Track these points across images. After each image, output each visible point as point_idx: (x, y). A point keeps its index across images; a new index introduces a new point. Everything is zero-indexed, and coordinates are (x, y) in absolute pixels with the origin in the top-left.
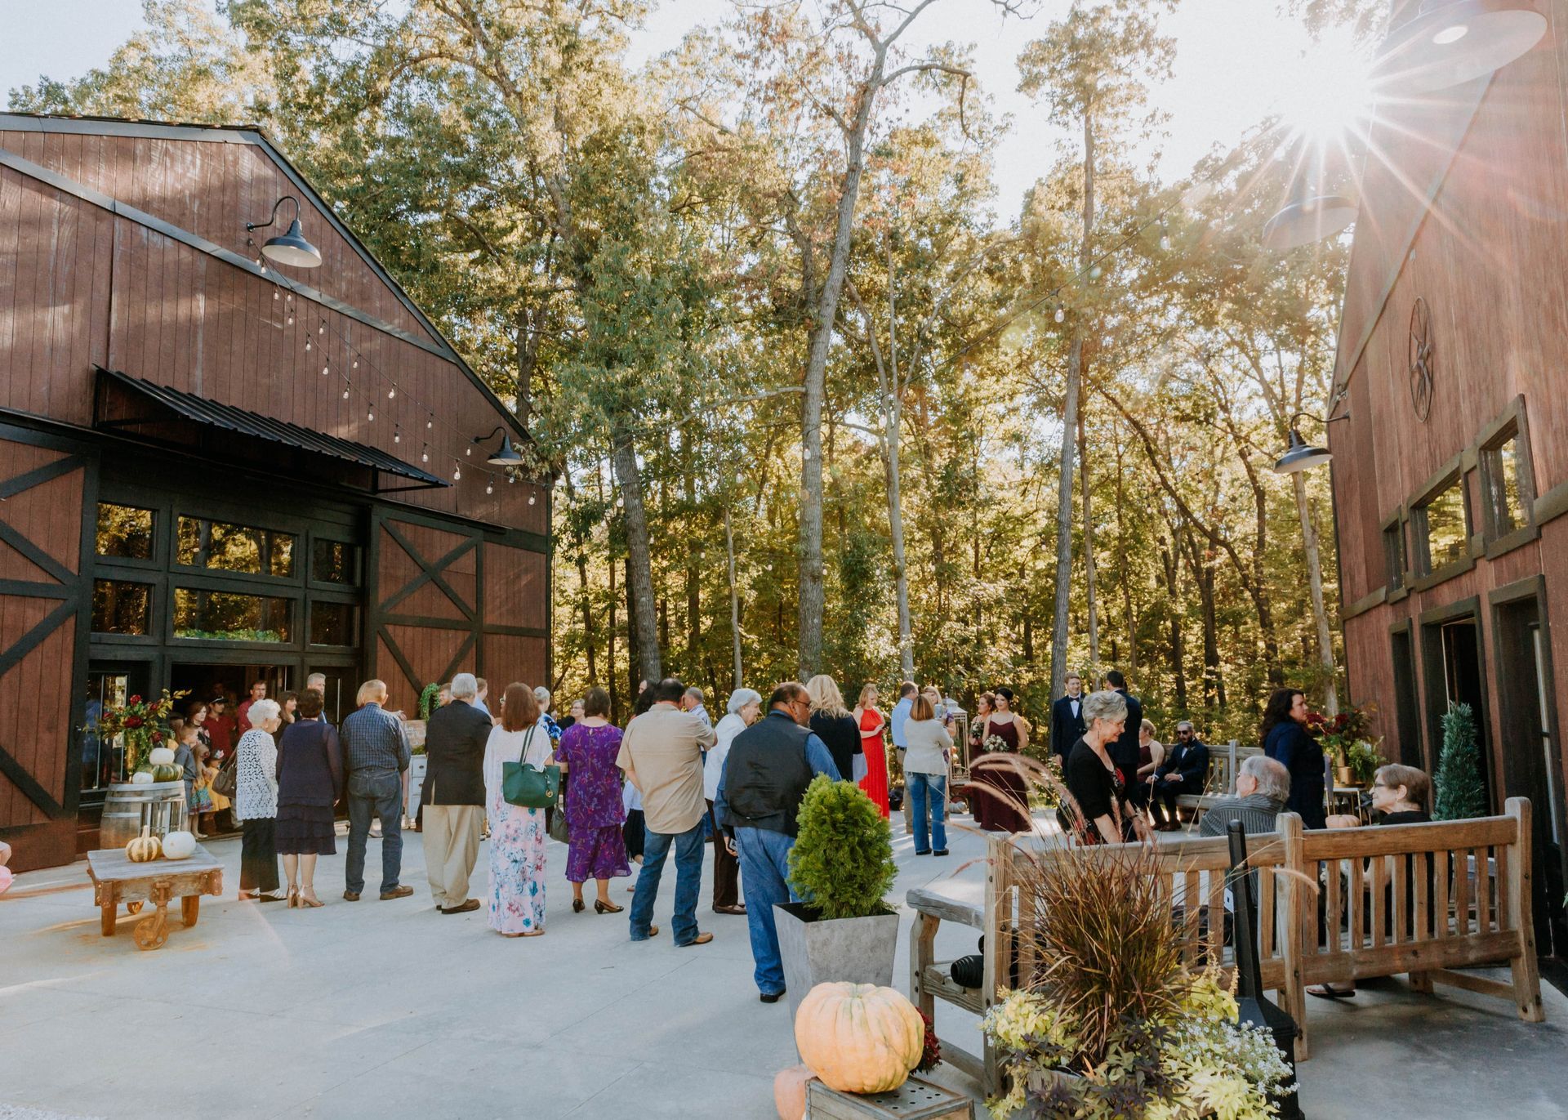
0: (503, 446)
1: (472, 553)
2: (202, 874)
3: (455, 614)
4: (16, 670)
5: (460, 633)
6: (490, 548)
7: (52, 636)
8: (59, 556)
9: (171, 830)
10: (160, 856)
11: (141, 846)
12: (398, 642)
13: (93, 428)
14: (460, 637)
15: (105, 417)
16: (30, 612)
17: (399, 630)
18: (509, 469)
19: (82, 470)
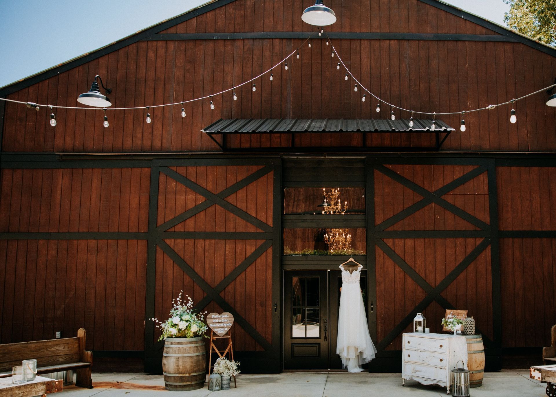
4: (243, 275)
7: (259, 259)
8: (262, 218)
16: (248, 247)
19: (272, 172)
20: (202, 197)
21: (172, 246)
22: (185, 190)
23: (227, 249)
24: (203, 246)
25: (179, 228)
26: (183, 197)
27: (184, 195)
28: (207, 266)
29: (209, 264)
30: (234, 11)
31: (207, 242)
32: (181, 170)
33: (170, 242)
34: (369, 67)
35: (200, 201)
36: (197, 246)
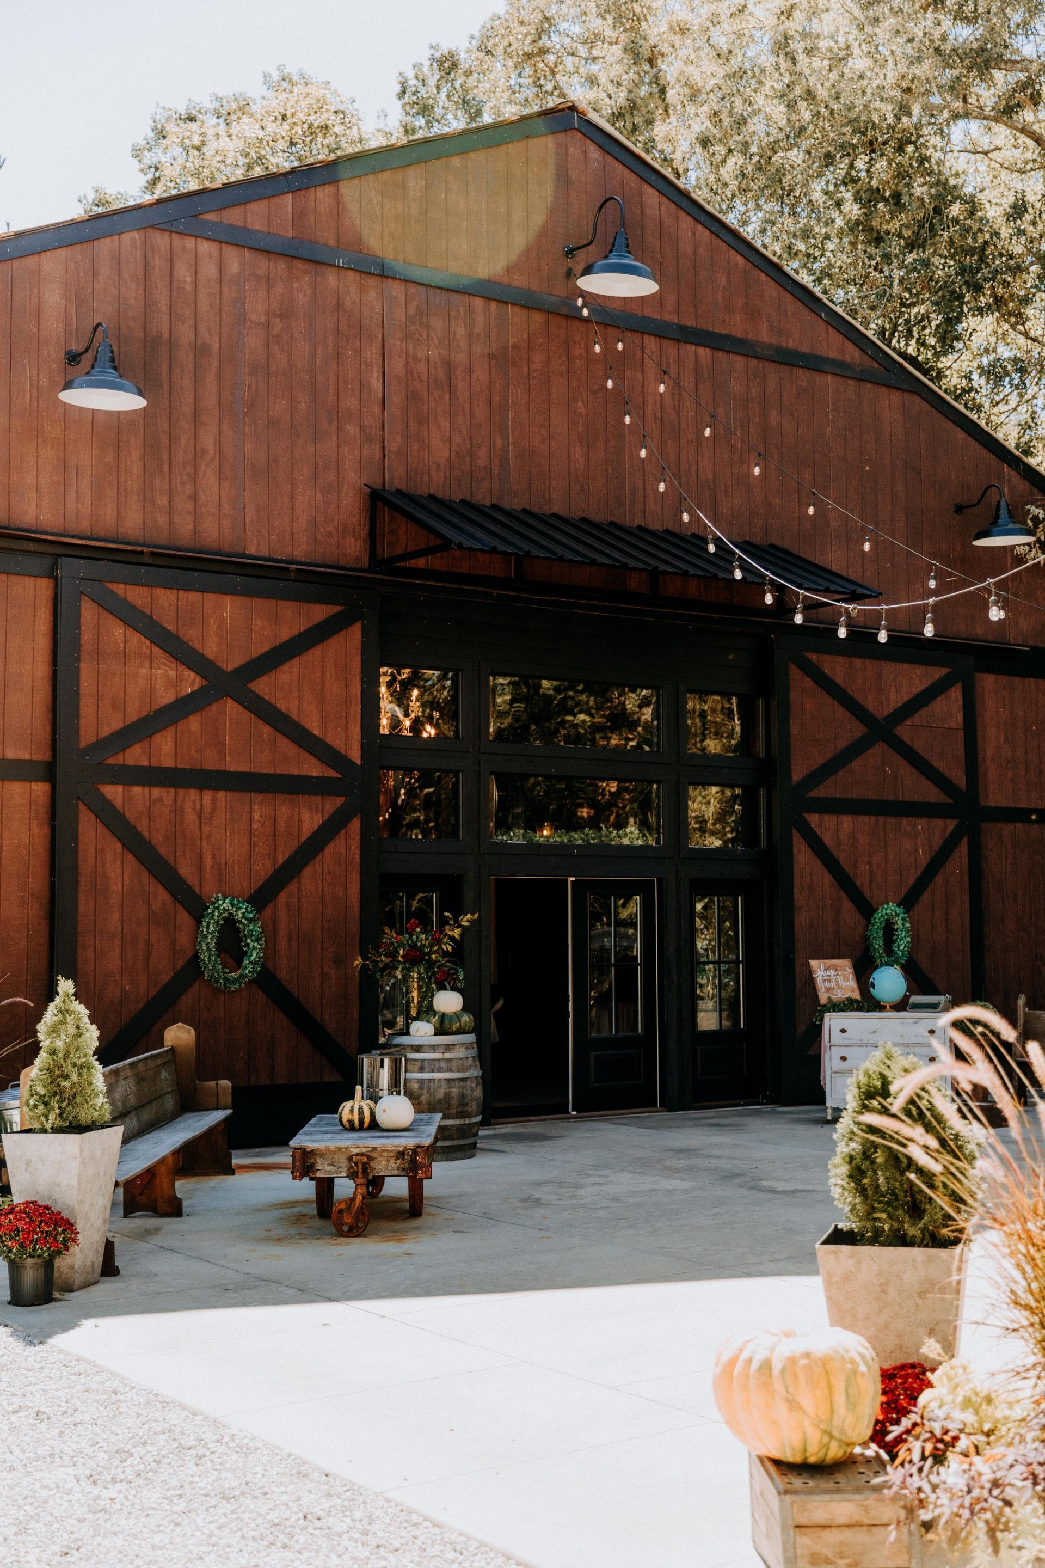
0: (997, 517)
1: (956, 693)
2: (406, 1149)
3: (930, 793)
4: (293, 886)
5: (939, 822)
6: (988, 683)
7: (332, 845)
8: (335, 740)
9: (390, 1093)
10: (374, 1125)
11: (352, 1110)
12: (827, 839)
13: (370, 570)
14: (943, 827)
15: (385, 552)
16: (306, 815)
17: (829, 821)
18: (1019, 550)
19: (358, 626)
20: (192, 674)
21: (118, 803)
22: (148, 652)
23: (257, 816)
24: (198, 807)
25: (135, 756)
26: (144, 671)
27: (147, 664)
28: (208, 861)
29: (214, 857)
30: (380, 199)
31: (208, 796)
32: (136, 595)
33: (114, 793)
34: (659, 405)
35: (189, 685)
36: (181, 807)
